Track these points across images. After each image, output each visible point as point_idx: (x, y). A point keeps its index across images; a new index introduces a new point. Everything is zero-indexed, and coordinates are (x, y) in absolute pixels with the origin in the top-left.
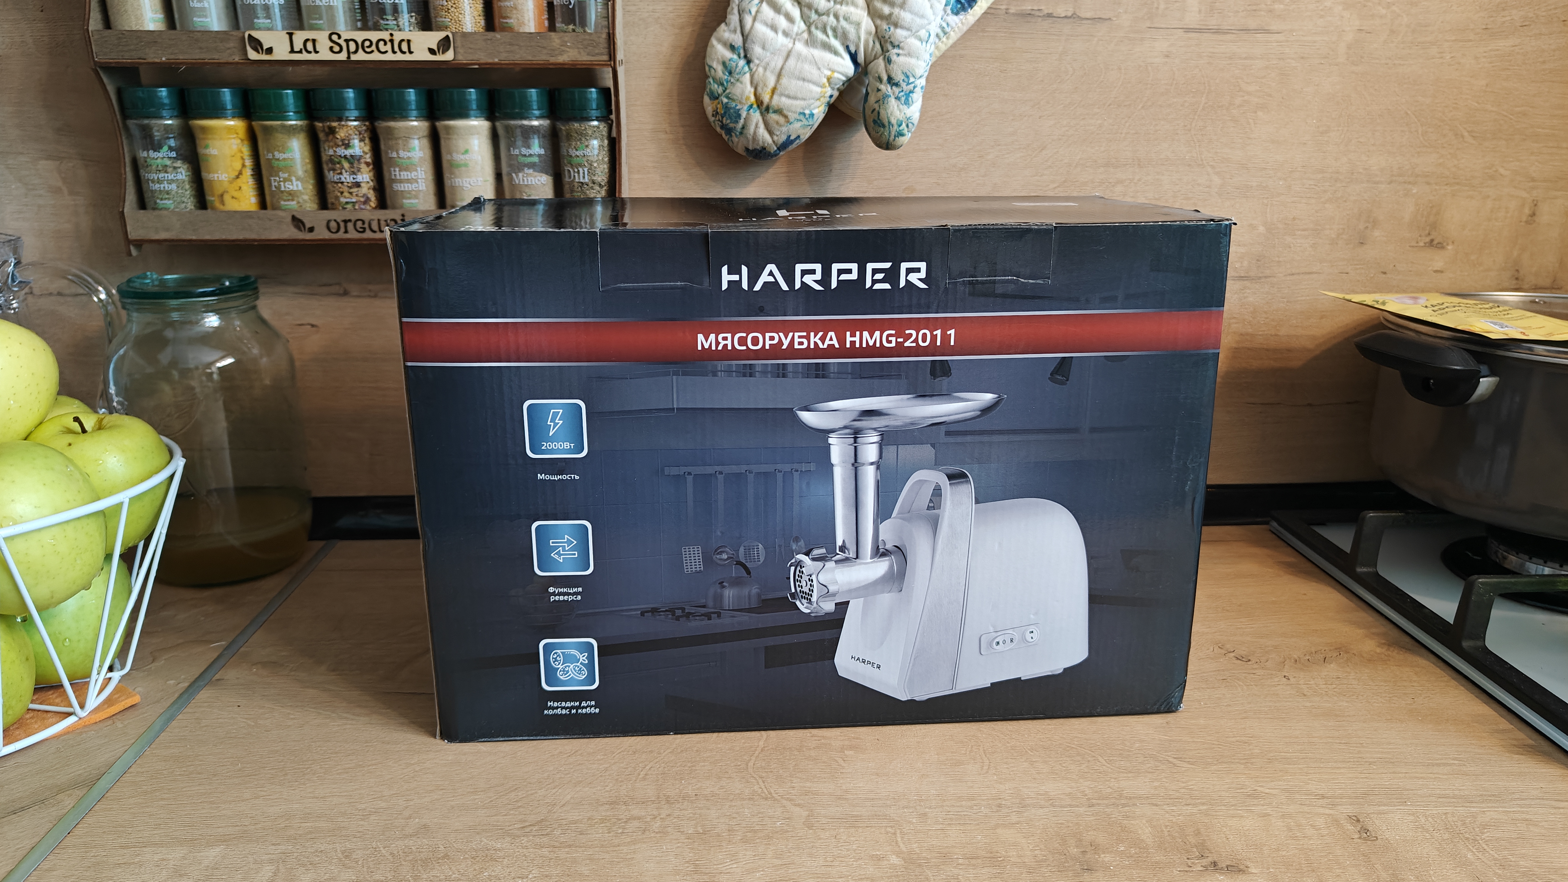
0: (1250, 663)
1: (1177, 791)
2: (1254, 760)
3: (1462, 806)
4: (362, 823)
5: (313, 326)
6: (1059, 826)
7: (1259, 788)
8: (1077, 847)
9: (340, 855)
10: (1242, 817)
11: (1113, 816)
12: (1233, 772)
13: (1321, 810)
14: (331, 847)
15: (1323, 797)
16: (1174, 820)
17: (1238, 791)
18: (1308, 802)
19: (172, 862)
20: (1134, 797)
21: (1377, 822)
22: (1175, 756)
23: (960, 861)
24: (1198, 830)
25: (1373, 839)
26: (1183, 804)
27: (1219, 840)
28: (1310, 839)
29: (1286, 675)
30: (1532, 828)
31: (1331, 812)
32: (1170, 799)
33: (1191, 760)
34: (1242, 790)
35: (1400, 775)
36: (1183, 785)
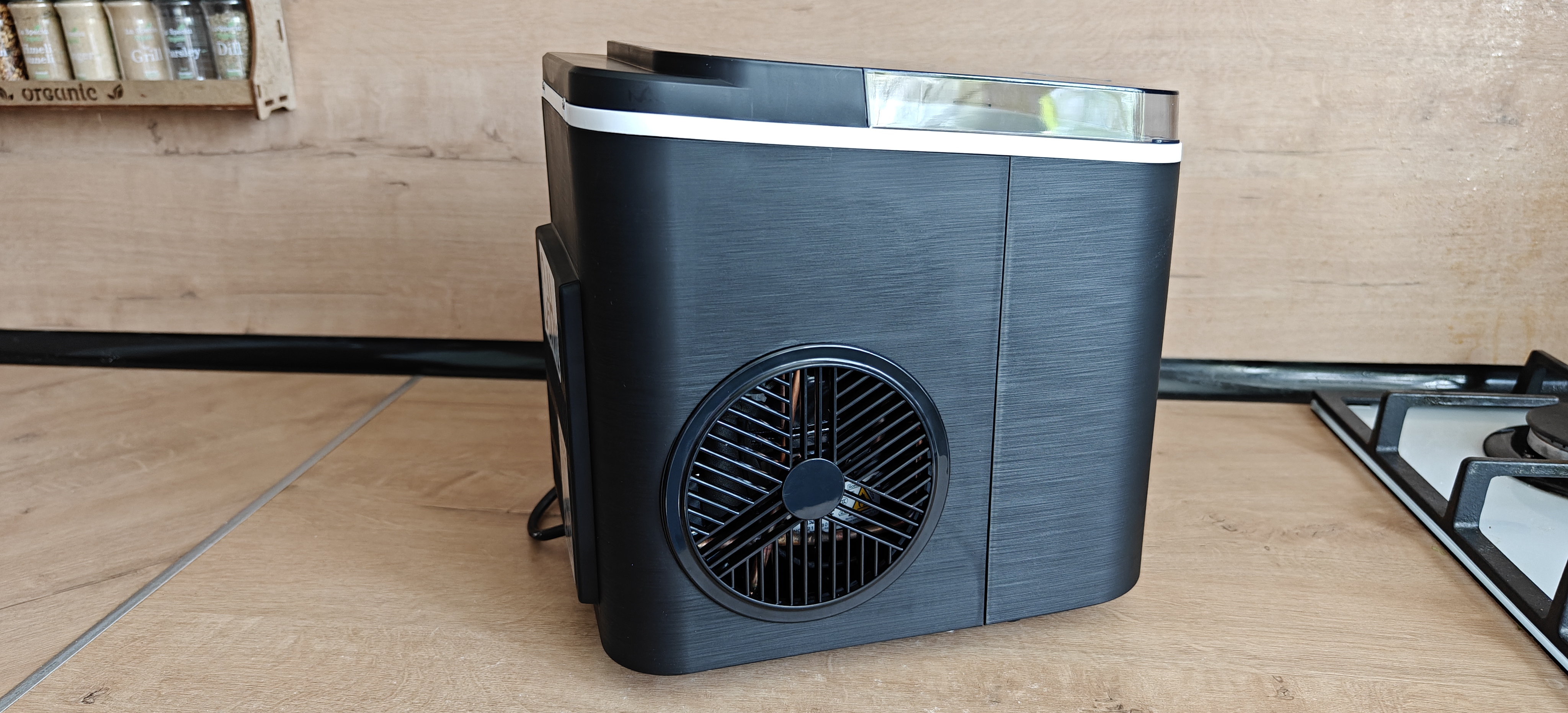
0: (1236, 532)
1: (1111, 642)
2: (1199, 620)
3: (1396, 677)
4: (375, 609)
5: (404, 184)
6: (984, 662)
7: (1193, 645)
8: (993, 682)
9: (350, 632)
10: (1166, 669)
11: (1040, 659)
12: (1174, 629)
13: (1248, 669)
14: (345, 625)
15: (1255, 657)
16: (1097, 666)
17: (1172, 646)
18: (1238, 661)
19: (220, 625)
20: (1066, 644)
21: (1299, 683)
22: (1122, 611)
23: (879, 684)
24: (1117, 677)
25: (1289, 698)
26: (1111, 653)
27: (1133, 687)
28: (1224, 694)
29: (1268, 546)
30: (1459, 702)
31: (1257, 671)
34: (1176, 646)
35: (1344, 644)
36: (1119, 637)
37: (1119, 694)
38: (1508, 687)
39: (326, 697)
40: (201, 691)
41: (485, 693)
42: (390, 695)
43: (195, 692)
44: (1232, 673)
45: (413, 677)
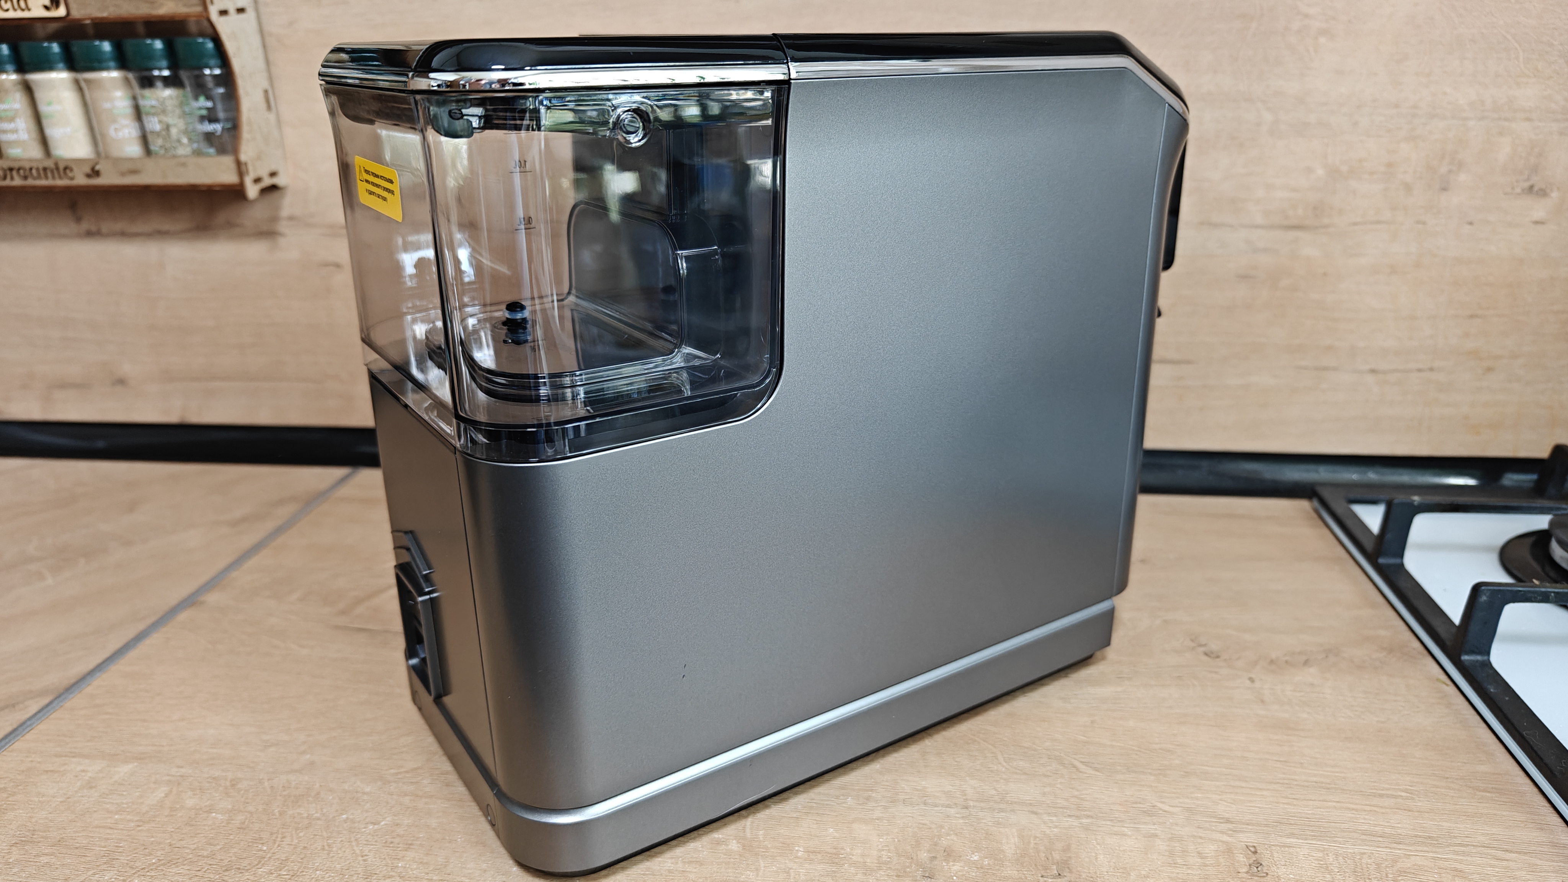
0: (1218, 660)
1: (1066, 800)
2: (1168, 772)
3: (1386, 847)
4: (261, 754)
6: (921, 826)
7: (1159, 805)
8: (929, 851)
9: (228, 784)
10: (1125, 835)
11: (984, 821)
12: (1139, 783)
13: (1218, 836)
15: (1228, 821)
16: (1048, 832)
17: (1135, 805)
18: (1207, 825)
19: (89, 774)
21: (1276, 855)
22: (1083, 760)
23: (800, 854)
24: (1069, 845)
25: (1262, 875)
26: (1065, 815)
27: (1086, 859)
28: (1189, 868)
29: (1253, 676)
31: (1228, 839)
32: (1055, 807)
33: (1098, 766)
34: (1139, 805)
35: (1330, 803)
36: (1076, 793)
37: (1069, 868)
38: (1515, 861)
39: (186, 867)
40: (52, 857)
41: (361, 862)
42: (257, 865)
43: (44, 859)
44: (1200, 841)
45: (287, 840)
